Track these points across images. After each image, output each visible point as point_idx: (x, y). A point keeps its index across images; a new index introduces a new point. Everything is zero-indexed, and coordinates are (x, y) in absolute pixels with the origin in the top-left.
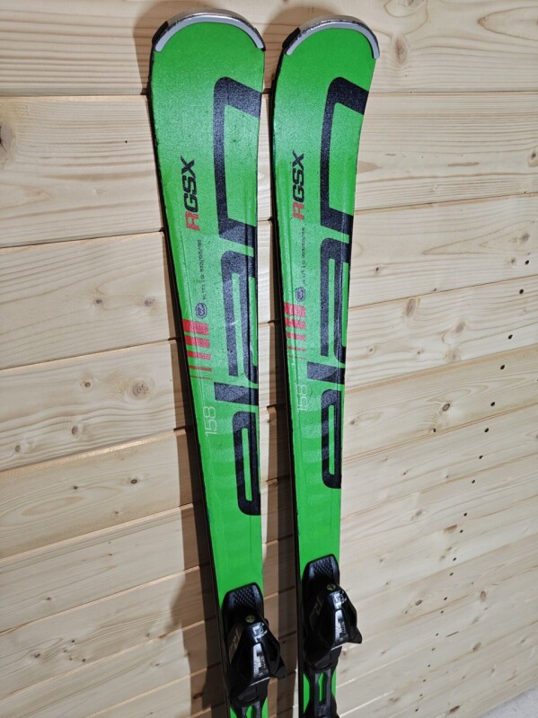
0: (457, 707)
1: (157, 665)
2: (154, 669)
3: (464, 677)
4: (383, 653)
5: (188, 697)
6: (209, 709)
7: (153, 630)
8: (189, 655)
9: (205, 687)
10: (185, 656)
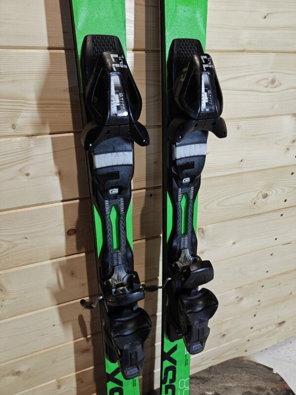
0: (284, 322)
1: (27, 175)
2: (24, 179)
3: (291, 293)
4: (234, 243)
5: (62, 230)
6: (84, 254)
7: (20, 122)
8: (59, 173)
9: (78, 223)
10: (56, 173)
